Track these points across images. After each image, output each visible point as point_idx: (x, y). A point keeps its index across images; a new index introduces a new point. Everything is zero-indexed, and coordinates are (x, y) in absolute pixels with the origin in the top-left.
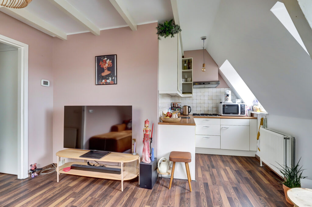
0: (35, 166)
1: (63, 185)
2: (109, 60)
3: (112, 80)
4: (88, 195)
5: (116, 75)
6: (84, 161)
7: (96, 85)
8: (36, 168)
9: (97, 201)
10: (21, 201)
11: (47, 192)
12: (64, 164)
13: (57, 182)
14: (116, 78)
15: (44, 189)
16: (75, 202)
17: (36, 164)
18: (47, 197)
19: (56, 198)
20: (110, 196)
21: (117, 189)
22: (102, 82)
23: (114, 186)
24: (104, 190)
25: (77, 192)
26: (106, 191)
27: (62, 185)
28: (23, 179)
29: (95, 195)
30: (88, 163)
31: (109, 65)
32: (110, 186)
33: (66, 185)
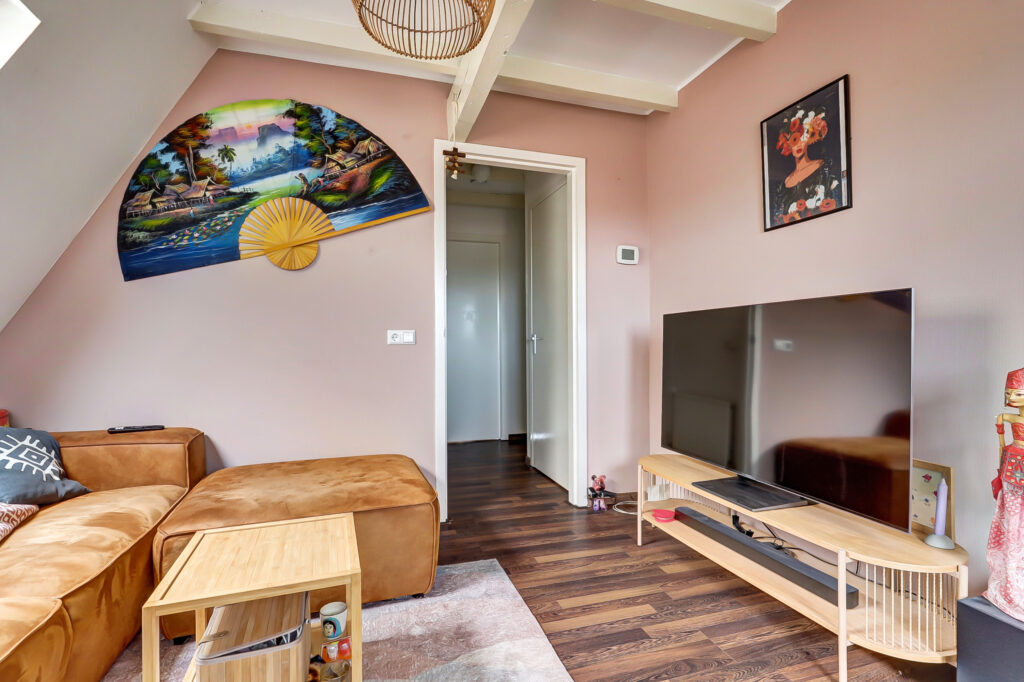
0: (602, 482)
1: (646, 560)
2: (812, 114)
3: (828, 194)
4: (700, 625)
5: (844, 167)
6: (726, 511)
7: (766, 230)
8: (602, 489)
9: (720, 663)
10: (548, 552)
11: (604, 560)
12: (665, 498)
13: (636, 542)
14: (844, 182)
15: (601, 547)
16: (652, 624)
17: (604, 477)
18: (597, 571)
19: (615, 584)
20: (776, 673)
21: (820, 666)
22: (786, 213)
23: (812, 648)
24: (766, 638)
25: (674, 598)
26: (769, 646)
27: (644, 556)
28: (576, 507)
29: (722, 639)
30: (736, 519)
31: (813, 135)
32: (794, 639)
33: (655, 563)
